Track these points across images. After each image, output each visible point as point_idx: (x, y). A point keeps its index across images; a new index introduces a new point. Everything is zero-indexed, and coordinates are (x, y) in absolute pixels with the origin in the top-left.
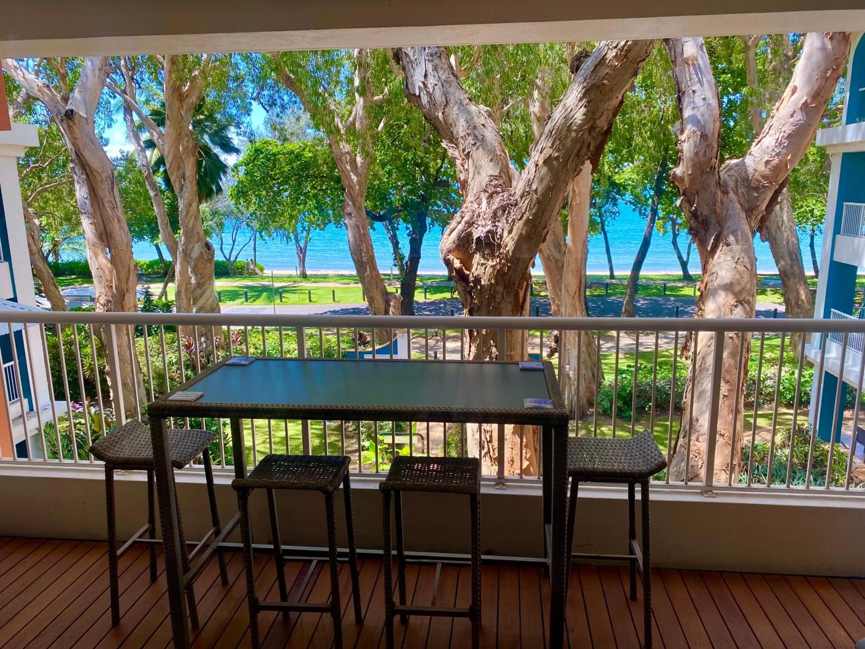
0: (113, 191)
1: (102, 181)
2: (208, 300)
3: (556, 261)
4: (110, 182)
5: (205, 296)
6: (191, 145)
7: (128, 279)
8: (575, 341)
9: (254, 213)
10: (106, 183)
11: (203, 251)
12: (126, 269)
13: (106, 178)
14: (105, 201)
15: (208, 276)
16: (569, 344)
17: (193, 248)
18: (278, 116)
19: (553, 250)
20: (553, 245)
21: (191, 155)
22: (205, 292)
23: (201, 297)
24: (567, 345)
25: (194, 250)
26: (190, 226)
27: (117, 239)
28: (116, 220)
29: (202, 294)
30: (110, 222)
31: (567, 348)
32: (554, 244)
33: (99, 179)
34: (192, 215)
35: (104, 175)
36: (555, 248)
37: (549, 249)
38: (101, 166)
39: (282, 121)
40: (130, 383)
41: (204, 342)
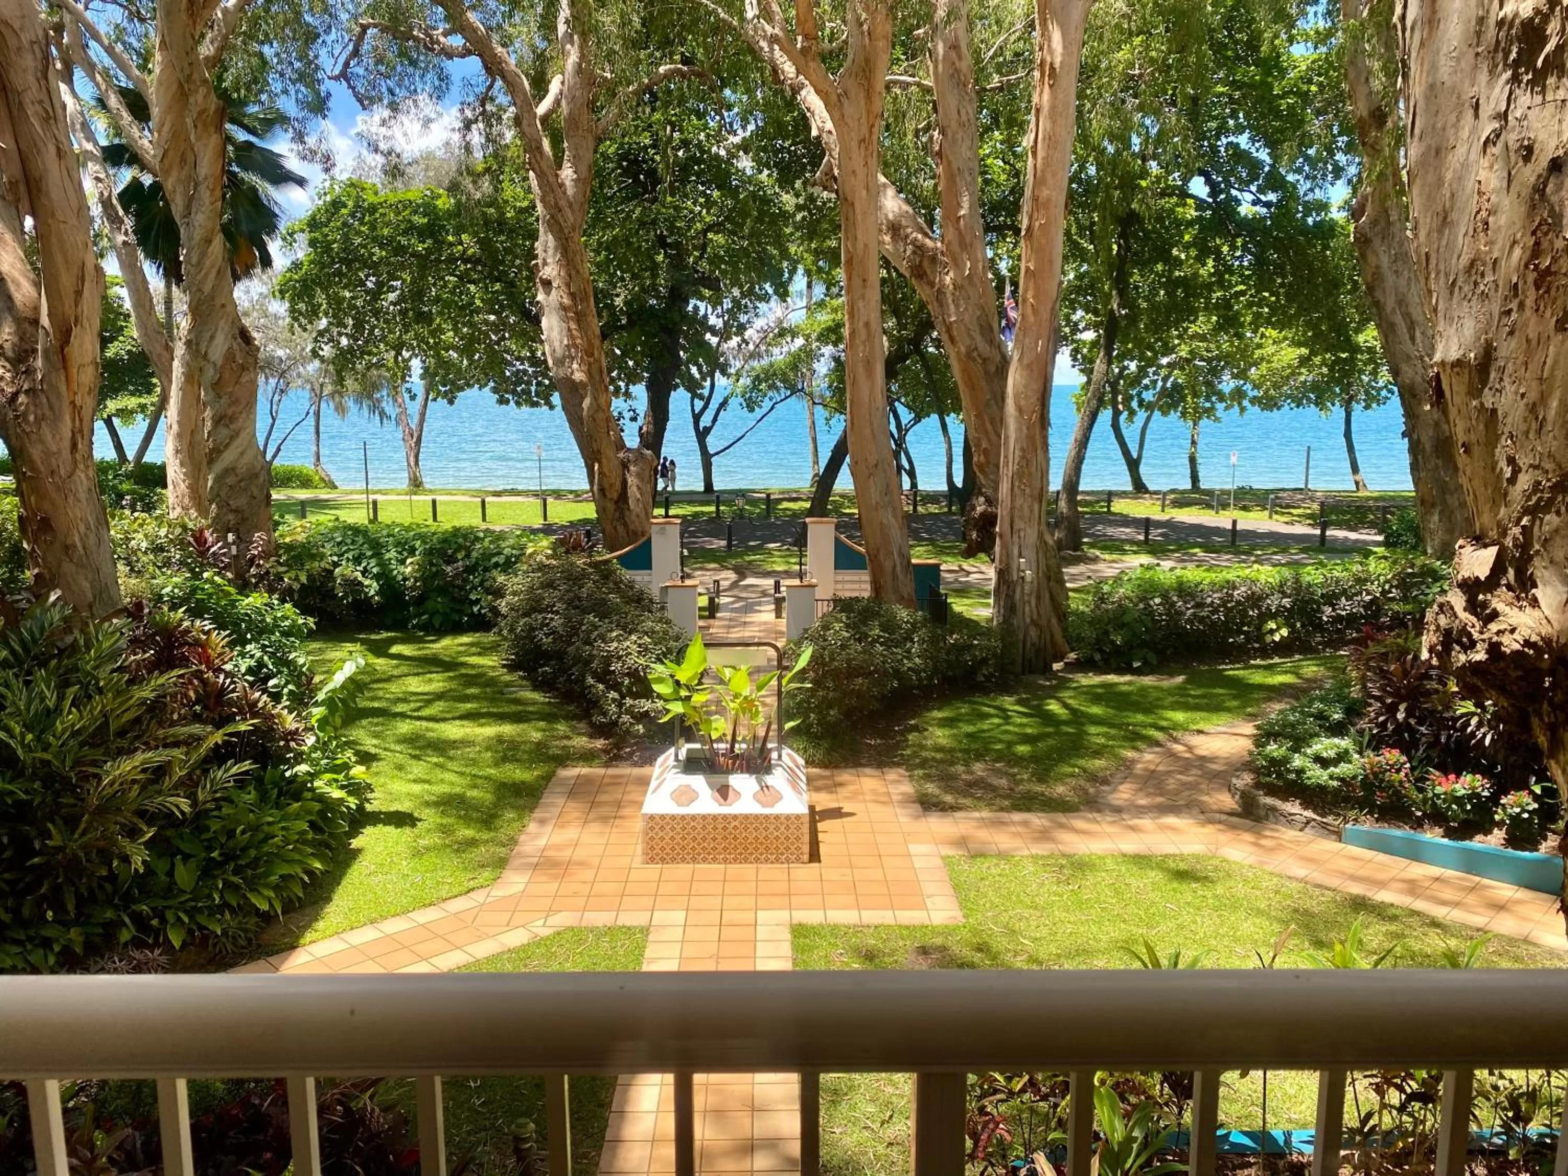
0: (46, 79)
1: (19, 49)
2: (242, 454)
3: (985, 360)
4: (39, 55)
5: (236, 443)
6: (213, 108)
7: (79, 293)
8: (1032, 511)
9: (326, 330)
10: (29, 57)
11: (235, 346)
12: (75, 271)
13: (32, 43)
14: (28, 98)
15: (244, 403)
16: (1021, 518)
17: (212, 338)
18: (384, 123)
19: (978, 338)
20: (977, 329)
21: (212, 129)
22: (238, 434)
23: (227, 446)
24: (1016, 520)
25: (215, 342)
26: (207, 288)
27: (54, 196)
28: (52, 149)
29: (232, 438)
30: (39, 152)
31: (1016, 527)
32: (981, 326)
33: (12, 42)
34: (212, 266)
35: (25, 38)
36: (982, 334)
37: (970, 336)
38: (18, 14)
39: (389, 133)
40: (79, 544)
41: (234, 543)
